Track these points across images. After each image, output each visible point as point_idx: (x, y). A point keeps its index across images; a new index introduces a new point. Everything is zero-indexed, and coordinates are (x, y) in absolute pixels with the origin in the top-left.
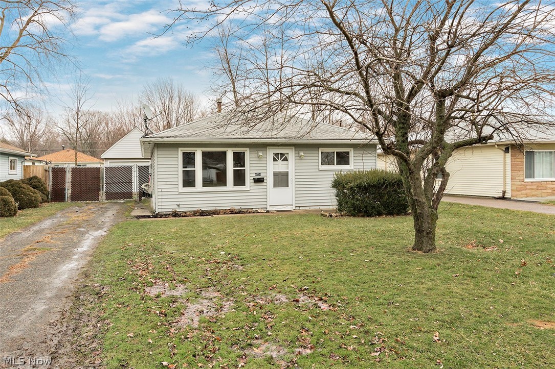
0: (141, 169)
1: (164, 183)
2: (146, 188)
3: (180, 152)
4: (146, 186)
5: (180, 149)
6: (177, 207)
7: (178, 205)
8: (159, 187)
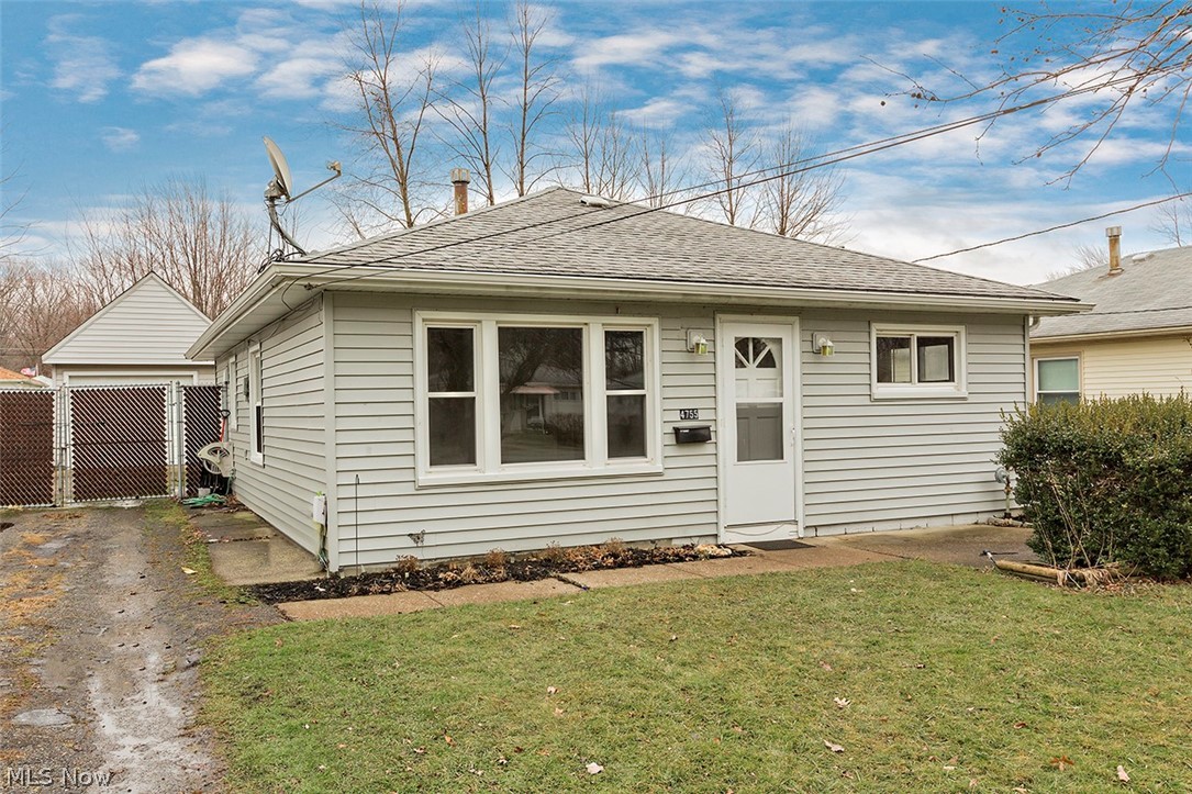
0: (192, 394)
1: (362, 451)
2: (214, 459)
3: (423, 323)
4: (214, 451)
5: (420, 316)
6: (410, 542)
7: (417, 537)
8: (343, 465)
